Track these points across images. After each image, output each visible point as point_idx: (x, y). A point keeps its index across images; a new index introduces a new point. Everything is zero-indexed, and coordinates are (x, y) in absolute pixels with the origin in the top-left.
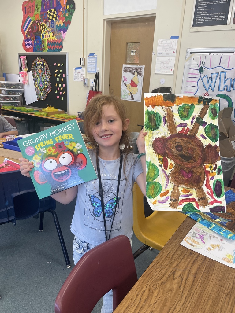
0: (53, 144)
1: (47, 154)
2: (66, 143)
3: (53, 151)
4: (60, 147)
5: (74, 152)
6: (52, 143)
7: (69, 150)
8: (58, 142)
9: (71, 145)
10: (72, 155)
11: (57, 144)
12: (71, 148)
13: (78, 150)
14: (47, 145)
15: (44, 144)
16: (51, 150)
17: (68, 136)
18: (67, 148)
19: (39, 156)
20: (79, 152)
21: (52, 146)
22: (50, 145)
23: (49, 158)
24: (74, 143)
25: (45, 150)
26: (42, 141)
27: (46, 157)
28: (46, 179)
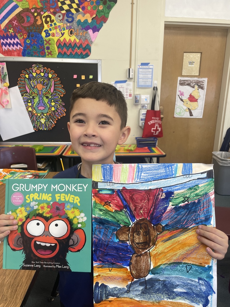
1: (37, 212)
2: (68, 206)
3: (46, 212)
4: (58, 209)
5: (73, 224)
6: (50, 199)
7: (68, 218)
8: (57, 200)
9: (73, 212)
10: (69, 226)
13: (78, 223)
14: (42, 199)
15: (39, 197)
16: (45, 209)
17: (74, 198)
18: (66, 214)
19: (26, 210)
20: (79, 226)
22: (45, 201)
23: (38, 218)
24: (78, 210)
25: (37, 205)
26: (37, 192)
27: (34, 216)
28: (22, 245)
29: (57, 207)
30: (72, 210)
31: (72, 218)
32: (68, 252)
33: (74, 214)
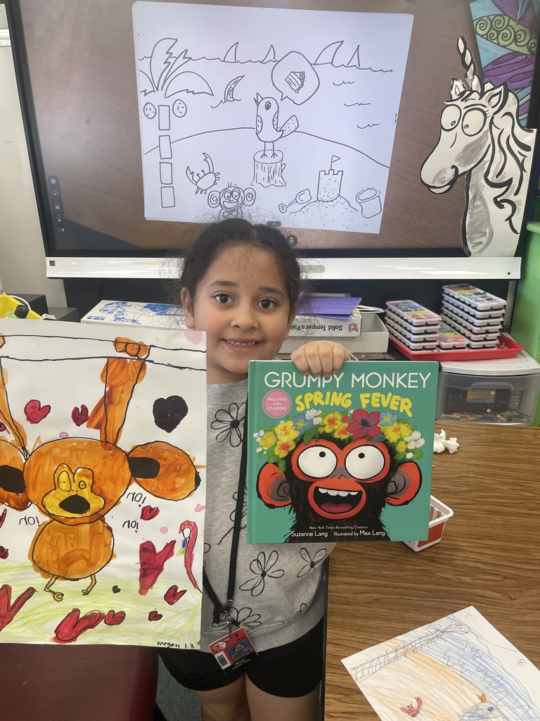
0: (350, 408)
11: (359, 412)
12: (392, 437)
21: (343, 412)
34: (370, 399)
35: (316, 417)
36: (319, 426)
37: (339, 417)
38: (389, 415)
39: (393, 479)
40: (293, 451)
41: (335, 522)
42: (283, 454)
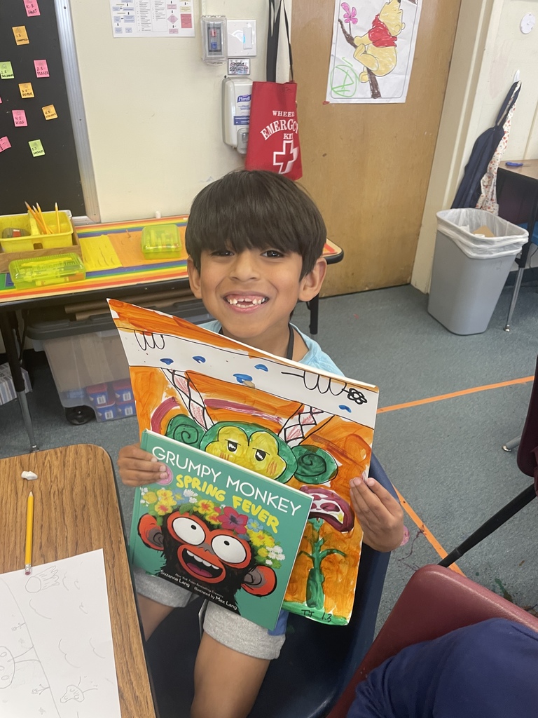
0: (223, 503)
1: (195, 509)
2: (253, 524)
3: (211, 514)
4: (233, 520)
5: (257, 555)
6: (222, 499)
7: (249, 542)
8: (235, 507)
9: (261, 538)
10: (249, 554)
11: (229, 509)
12: (256, 542)
13: (268, 558)
14: (207, 493)
15: (201, 486)
16: (209, 510)
17: (268, 517)
18: (248, 535)
19: (175, 497)
20: (269, 562)
21: (216, 503)
22: (213, 499)
23: (194, 517)
24: (271, 539)
25: (195, 497)
26: (199, 477)
27: (189, 512)
28: (162, 546)
29: (232, 516)
30: (261, 533)
31: (259, 546)
32: (240, 589)
33: (263, 540)
34: (242, 503)
35: (193, 497)
36: (194, 505)
37: (212, 506)
38: (256, 522)
39: (250, 573)
40: (170, 514)
41: (197, 580)
42: (162, 513)
